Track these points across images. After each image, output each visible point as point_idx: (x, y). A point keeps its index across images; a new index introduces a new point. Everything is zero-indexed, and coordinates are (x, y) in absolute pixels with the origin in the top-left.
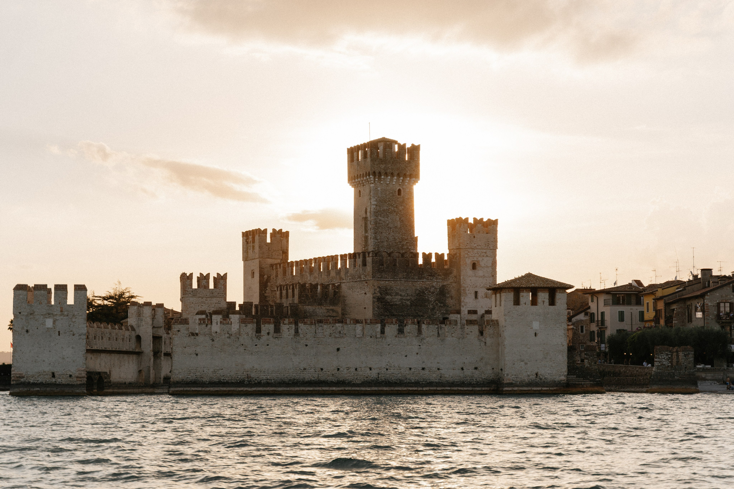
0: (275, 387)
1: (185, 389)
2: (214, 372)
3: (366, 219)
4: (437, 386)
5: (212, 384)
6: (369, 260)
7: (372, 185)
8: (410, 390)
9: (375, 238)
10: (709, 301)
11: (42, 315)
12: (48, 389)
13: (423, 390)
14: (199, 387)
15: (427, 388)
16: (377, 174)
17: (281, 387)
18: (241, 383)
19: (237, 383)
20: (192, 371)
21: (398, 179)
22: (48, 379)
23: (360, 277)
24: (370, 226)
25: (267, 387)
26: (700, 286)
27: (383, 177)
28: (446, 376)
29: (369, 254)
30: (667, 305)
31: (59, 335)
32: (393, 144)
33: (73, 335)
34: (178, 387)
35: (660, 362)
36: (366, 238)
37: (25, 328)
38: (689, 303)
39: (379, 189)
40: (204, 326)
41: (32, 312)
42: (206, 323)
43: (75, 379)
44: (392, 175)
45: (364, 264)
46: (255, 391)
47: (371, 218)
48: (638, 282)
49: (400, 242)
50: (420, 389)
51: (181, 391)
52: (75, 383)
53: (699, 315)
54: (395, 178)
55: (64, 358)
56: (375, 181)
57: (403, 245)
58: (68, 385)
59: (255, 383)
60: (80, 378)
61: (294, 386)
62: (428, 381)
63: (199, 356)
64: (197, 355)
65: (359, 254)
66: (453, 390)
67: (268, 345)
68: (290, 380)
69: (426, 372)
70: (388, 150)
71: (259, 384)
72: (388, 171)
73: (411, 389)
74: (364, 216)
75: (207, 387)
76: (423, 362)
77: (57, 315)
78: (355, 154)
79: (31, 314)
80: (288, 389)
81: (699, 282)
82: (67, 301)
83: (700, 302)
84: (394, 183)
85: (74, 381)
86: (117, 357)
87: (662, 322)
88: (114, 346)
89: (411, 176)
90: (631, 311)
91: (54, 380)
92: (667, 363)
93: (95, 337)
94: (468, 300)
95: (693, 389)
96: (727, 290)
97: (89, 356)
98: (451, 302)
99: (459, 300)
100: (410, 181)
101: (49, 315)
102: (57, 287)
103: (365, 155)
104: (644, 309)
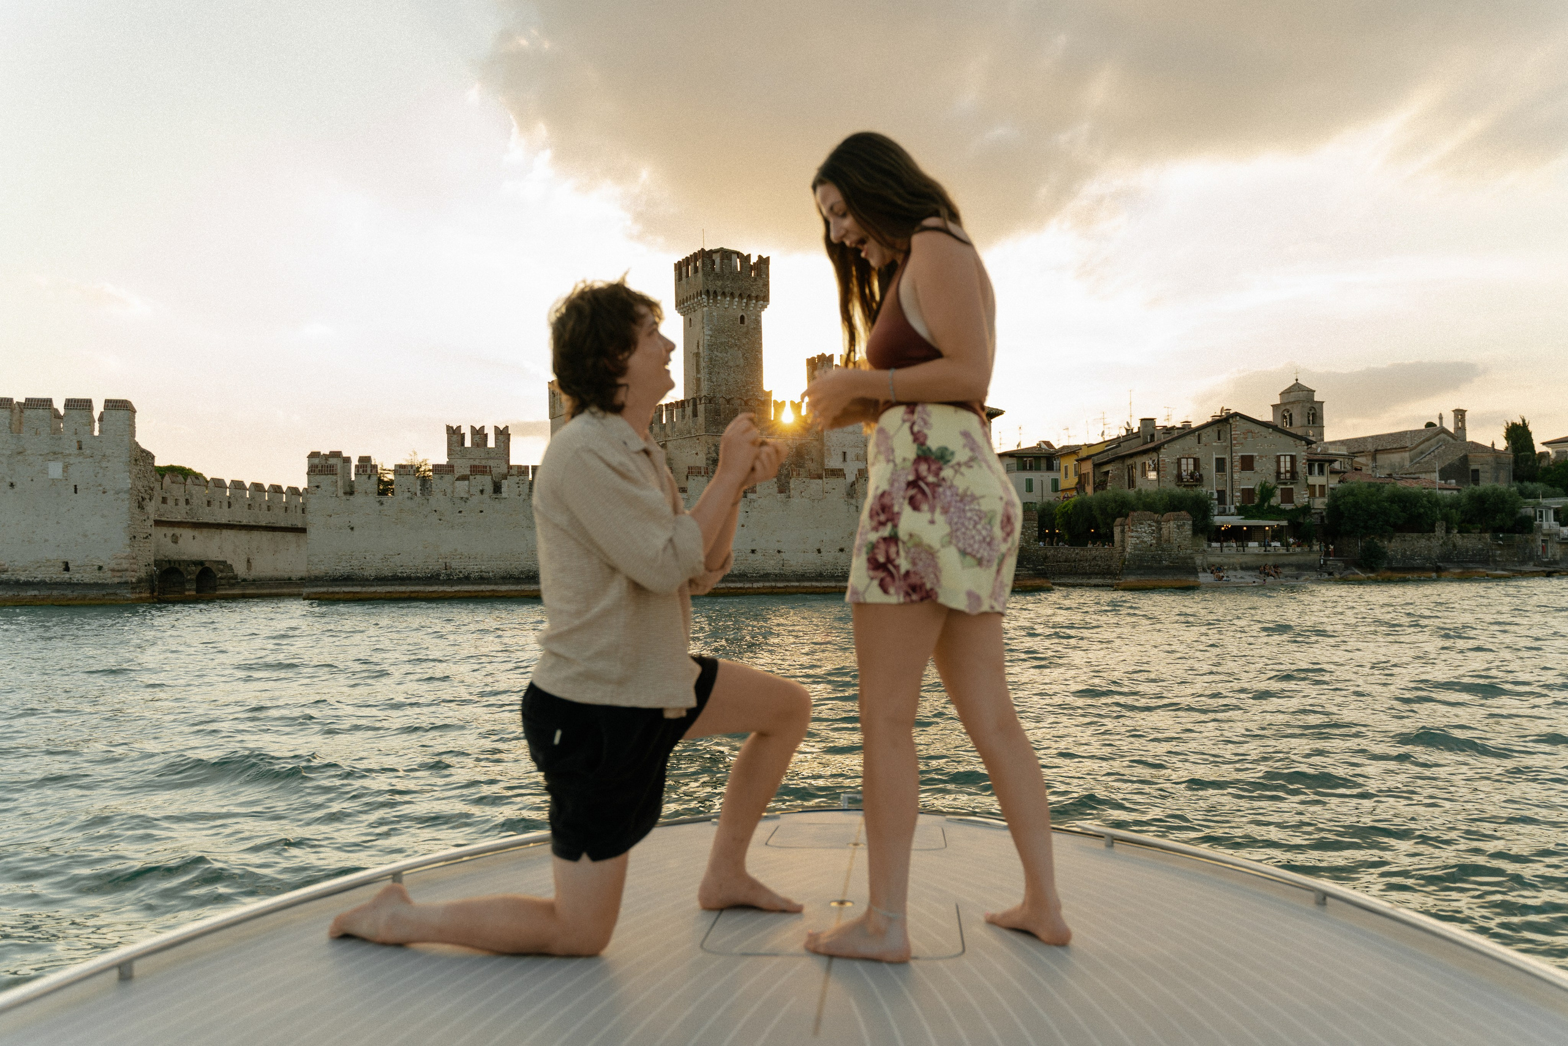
0: (496, 584)
1: (331, 589)
2: (385, 559)
3: (697, 355)
4: (775, 581)
5: (381, 580)
6: (701, 408)
7: (705, 309)
8: (730, 587)
9: (710, 380)
10: (1167, 456)
11: (41, 455)
12: (55, 593)
13: (752, 588)
14: (356, 585)
15: (760, 585)
16: (711, 293)
17: (505, 584)
18: (433, 578)
19: (427, 578)
20: (344, 557)
21: (740, 302)
22: (55, 574)
23: (690, 433)
24: (703, 364)
25: (480, 584)
26: (1139, 441)
27: (719, 298)
28: (792, 563)
29: (700, 400)
30: (1097, 466)
31: (76, 492)
32: (733, 256)
33: (104, 492)
34: (317, 586)
35: (1138, 538)
36: (698, 380)
37: (8, 480)
38: (1129, 462)
39: (715, 314)
40: (365, 477)
41: (21, 450)
42: (369, 472)
43: (109, 574)
44: (732, 295)
45: (695, 412)
46: (459, 591)
47: (704, 353)
48: (1048, 443)
49: (744, 386)
50: (748, 585)
51: (323, 593)
52: (109, 581)
53: (1152, 475)
54: (737, 299)
55: (85, 536)
56: (708, 303)
57: (748, 390)
58: (96, 585)
59: (459, 579)
60: (118, 571)
61: (529, 583)
62: (762, 572)
63: (356, 532)
64: (352, 529)
65: (688, 401)
66: (804, 587)
67: (481, 512)
68: (522, 572)
69: (758, 556)
70: (726, 261)
71: (467, 579)
72: (727, 290)
73: (732, 585)
74: (696, 351)
75: (372, 586)
76: (753, 540)
77: (70, 455)
78: (684, 269)
79: (20, 453)
80: (519, 588)
81: (1137, 435)
82: (93, 430)
83: (1148, 460)
84: (735, 308)
85: (108, 577)
86: (266, 536)
87: (1089, 489)
88: (264, 520)
89: (757, 298)
90: (1041, 478)
91: (67, 576)
92: (1148, 539)
93: (209, 503)
94: (834, 462)
95: (1191, 580)
96: (1191, 440)
97: (186, 534)
98: (811, 466)
99: (822, 464)
100: (756, 305)
101: (55, 455)
102: (70, 404)
103: (696, 269)
104: (1060, 476)
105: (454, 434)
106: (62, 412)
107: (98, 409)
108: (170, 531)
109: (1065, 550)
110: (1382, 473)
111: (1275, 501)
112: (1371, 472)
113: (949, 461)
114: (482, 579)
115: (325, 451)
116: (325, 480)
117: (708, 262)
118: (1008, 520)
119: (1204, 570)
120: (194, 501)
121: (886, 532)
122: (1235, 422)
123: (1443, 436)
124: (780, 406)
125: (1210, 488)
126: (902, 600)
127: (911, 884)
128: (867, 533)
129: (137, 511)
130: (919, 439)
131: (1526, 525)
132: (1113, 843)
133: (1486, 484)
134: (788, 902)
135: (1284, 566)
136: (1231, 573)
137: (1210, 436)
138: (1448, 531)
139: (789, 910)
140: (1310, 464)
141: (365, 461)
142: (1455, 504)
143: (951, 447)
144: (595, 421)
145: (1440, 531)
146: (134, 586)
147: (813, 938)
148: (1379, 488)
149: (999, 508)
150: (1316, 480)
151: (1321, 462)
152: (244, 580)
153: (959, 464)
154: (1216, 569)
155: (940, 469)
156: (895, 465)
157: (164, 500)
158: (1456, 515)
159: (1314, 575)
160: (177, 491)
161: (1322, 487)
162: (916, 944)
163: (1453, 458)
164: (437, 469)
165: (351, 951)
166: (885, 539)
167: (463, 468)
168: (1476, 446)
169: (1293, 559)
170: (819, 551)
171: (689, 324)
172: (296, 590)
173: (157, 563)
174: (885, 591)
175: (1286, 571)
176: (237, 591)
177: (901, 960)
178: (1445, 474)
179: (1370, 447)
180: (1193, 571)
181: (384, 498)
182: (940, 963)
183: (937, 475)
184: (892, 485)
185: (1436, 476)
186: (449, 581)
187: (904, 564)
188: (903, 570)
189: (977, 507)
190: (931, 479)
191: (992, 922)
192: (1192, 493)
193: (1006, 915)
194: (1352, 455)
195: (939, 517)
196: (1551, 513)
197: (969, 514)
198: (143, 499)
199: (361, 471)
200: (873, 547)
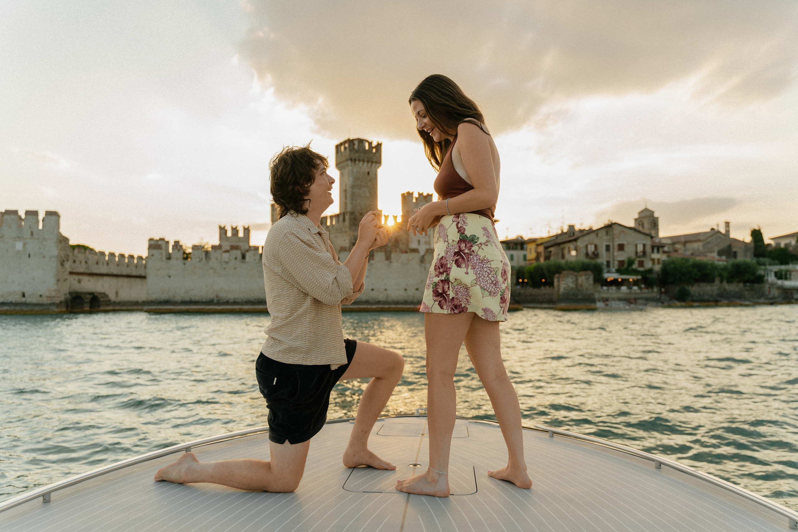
1: (158, 307)
2: (186, 292)
3: (346, 191)
4: (383, 304)
6: (347, 217)
7: (350, 168)
9: (352, 203)
10: (581, 243)
11: (12, 238)
12: (18, 308)
13: (372, 308)
14: (171, 305)
15: (376, 306)
16: (353, 160)
17: (248, 305)
18: (210, 302)
19: (207, 302)
20: (165, 291)
21: (367, 165)
22: (18, 298)
23: (341, 230)
25: (234, 305)
26: (567, 236)
27: (357, 162)
28: (392, 295)
29: (347, 214)
30: (546, 248)
31: (29, 257)
32: (364, 142)
33: (44, 257)
34: (151, 305)
35: (566, 284)
36: (346, 203)
38: (562, 246)
39: (355, 170)
40: (176, 251)
41: (1, 235)
42: (179, 248)
43: (46, 299)
44: (364, 161)
45: (344, 220)
46: (223, 309)
47: (349, 190)
48: (521, 237)
51: (154, 309)
52: (45, 302)
53: (574, 253)
54: (366, 163)
55: (34, 279)
56: (351, 165)
58: (38, 304)
59: (223, 302)
60: (50, 297)
62: (377, 300)
63: (172, 278)
64: (170, 277)
65: (342, 214)
67: (235, 268)
69: (375, 292)
70: (360, 144)
71: (227, 303)
72: (361, 159)
74: (346, 188)
76: (373, 284)
77: (27, 238)
78: (340, 148)
79: (1, 237)
81: (566, 233)
82: (38, 225)
83: (572, 246)
84: (364, 167)
85: (44, 300)
86: (126, 280)
87: (542, 260)
88: (125, 272)
89: (376, 163)
90: (519, 254)
91: (23, 300)
92: (572, 285)
93: (97, 263)
94: (414, 245)
95: (592, 306)
96: (593, 236)
97: (85, 279)
98: (403, 247)
99: (408, 245)
100: (376, 166)
101: (19, 238)
102: (28, 213)
103: (345, 148)
104: (527, 253)
105: (223, 230)
106: (23, 216)
107: (41, 216)
108: (77, 277)
109: (530, 291)
110: (688, 253)
111: (635, 266)
112: (684, 252)
113: (476, 242)
114: (235, 303)
115: (157, 238)
116: (156, 252)
117: (352, 144)
118: (504, 273)
119: (599, 301)
120: (90, 262)
121: (443, 277)
122: (615, 227)
123: (719, 235)
124: (386, 217)
125: (602, 260)
126: (449, 312)
127: (451, 456)
128: (433, 278)
129: (60, 267)
130: (461, 230)
131: (760, 279)
132: (553, 435)
133: (740, 259)
134: (388, 464)
135: (640, 299)
136: (613, 302)
137: (602, 233)
138: (721, 282)
139: (388, 468)
140: (653, 248)
141: (177, 243)
142: (725, 269)
143: (477, 236)
144: (293, 219)
145: (717, 282)
146: (58, 305)
147: (400, 483)
148: (687, 260)
149: (500, 266)
150: (656, 256)
151: (658, 247)
152: (114, 302)
153: (481, 244)
154: (605, 300)
155: (472, 246)
156: (449, 244)
157: (74, 262)
158: (725, 274)
159: (654, 304)
160: (81, 257)
161: (658, 260)
162: (453, 488)
163: (724, 245)
164: (213, 247)
165: (165, 488)
166: (442, 281)
167: (226, 246)
168: (735, 240)
169: (644, 296)
170: (406, 290)
171: (342, 175)
172: (140, 307)
173: (70, 293)
174: (442, 308)
175: (640, 301)
176: (110, 308)
177: (445, 496)
178: (720, 253)
179: (683, 240)
180: (593, 301)
181: (186, 261)
182: (465, 497)
183: (470, 249)
184: (447, 254)
185: (715, 255)
186: (219, 303)
187: (451, 294)
188: (451, 298)
189: (489, 266)
190: (466, 251)
191: (492, 476)
192: (593, 262)
193: (498, 472)
194: (673, 244)
195: (470, 271)
196: (773, 274)
197: (485, 269)
198: (64, 261)
199: (175, 248)
200: (436, 285)
